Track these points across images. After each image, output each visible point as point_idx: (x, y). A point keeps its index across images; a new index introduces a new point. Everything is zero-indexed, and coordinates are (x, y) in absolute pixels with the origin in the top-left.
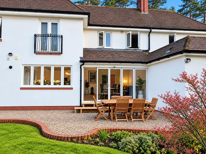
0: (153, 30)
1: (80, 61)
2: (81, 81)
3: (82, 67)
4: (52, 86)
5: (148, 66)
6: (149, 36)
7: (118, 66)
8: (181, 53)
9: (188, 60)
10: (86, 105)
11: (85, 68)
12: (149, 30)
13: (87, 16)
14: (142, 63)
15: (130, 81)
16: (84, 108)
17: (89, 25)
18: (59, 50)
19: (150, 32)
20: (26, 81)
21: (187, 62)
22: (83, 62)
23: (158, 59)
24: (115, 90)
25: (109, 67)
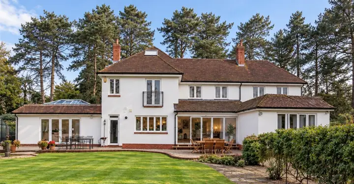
0: (243, 84)
1: (175, 112)
2: (175, 128)
3: (176, 116)
4: (155, 131)
5: (238, 114)
6: (240, 88)
7: (209, 115)
8: (255, 108)
9: (260, 114)
10: (180, 145)
11: (179, 117)
12: (240, 84)
13: (181, 75)
14: (233, 112)
15: (220, 127)
16: (178, 147)
17: (182, 81)
18: (161, 104)
19: (241, 85)
20: (138, 127)
21: (260, 115)
22: (176, 112)
23: (243, 111)
24: (206, 135)
25: (201, 116)
